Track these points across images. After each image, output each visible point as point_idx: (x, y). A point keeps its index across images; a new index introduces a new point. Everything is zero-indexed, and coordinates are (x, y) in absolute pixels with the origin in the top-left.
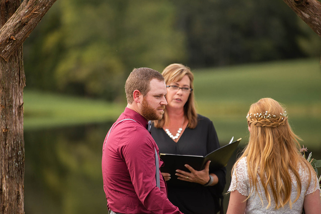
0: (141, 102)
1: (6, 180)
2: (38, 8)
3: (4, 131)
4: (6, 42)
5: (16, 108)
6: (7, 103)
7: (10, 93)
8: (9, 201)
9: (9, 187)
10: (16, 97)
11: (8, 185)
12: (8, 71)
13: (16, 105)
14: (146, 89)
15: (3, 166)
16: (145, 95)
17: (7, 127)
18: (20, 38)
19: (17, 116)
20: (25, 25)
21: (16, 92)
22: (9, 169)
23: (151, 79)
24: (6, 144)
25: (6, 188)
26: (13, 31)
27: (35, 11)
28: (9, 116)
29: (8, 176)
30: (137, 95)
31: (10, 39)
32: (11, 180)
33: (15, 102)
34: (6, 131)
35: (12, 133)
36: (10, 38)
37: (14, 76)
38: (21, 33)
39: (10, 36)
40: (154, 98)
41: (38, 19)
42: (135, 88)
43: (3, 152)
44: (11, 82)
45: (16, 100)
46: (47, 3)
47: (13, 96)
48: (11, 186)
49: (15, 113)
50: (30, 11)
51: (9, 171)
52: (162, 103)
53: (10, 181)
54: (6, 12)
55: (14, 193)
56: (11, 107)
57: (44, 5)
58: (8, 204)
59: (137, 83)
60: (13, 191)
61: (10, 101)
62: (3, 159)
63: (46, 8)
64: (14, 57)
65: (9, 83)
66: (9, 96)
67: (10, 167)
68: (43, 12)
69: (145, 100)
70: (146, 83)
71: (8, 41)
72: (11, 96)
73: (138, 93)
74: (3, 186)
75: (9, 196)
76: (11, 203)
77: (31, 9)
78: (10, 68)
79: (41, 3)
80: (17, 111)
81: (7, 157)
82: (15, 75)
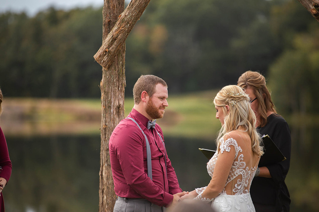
0: (147, 102)
1: (105, 167)
2: (124, 25)
3: (104, 127)
4: (104, 54)
5: (114, 108)
6: (107, 104)
7: (110, 96)
8: (107, 185)
9: (107, 173)
10: (115, 98)
11: (106, 171)
12: (108, 77)
13: (114, 106)
14: (152, 91)
15: (104, 155)
16: (151, 96)
17: (106, 124)
18: (113, 50)
19: (115, 115)
20: (116, 39)
21: (115, 95)
22: (107, 158)
23: (157, 83)
24: (105, 138)
25: (105, 174)
26: (108, 44)
27: (122, 28)
28: (108, 114)
29: (107, 164)
30: (145, 96)
31: (106, 52)
32: (109, 167)
33: (113, 104)
34: (106, 127)
35: (110, 128)
36: (105, 50)
37: (113, 82)
38: (113, 46)
39: (106, 49)
40: (158, 99)
41: (125, 34)
42: (143, 90)
43: (104, 144)
44: (110, 87)
45: (114, 102)
46: (130, 21)
47: (112, 98)
48: (109, 172)
49: (113, 113)
50: (119, 28)
51: (107, 160)
52: (164, 104)
53: (108, 169)
54: (108, 29)
55: (111, 179)
56: (110, 107)
57: (128, 23)
58: (106, 187)
59: (145, 86)
60: (110, 177)
61: (109, 103)
62: (104, 150)
63: (130, 25)
64: (114, 66)
65: (109, 87)
66: (108, 98)
67: (108, 157)
68: (128, 28)
69: (150, 100)
70: (152, 86)
71: (105, 53)
72: (110, 99)
73: (146, 93)
74: (103, 172)
75: (107, 180)
76: (109, 186)
77: (120, 26)
78: (110, 75)
79: (126, 21)
80: (115, 110)
81: (106, 149)
82: (114, 80)
